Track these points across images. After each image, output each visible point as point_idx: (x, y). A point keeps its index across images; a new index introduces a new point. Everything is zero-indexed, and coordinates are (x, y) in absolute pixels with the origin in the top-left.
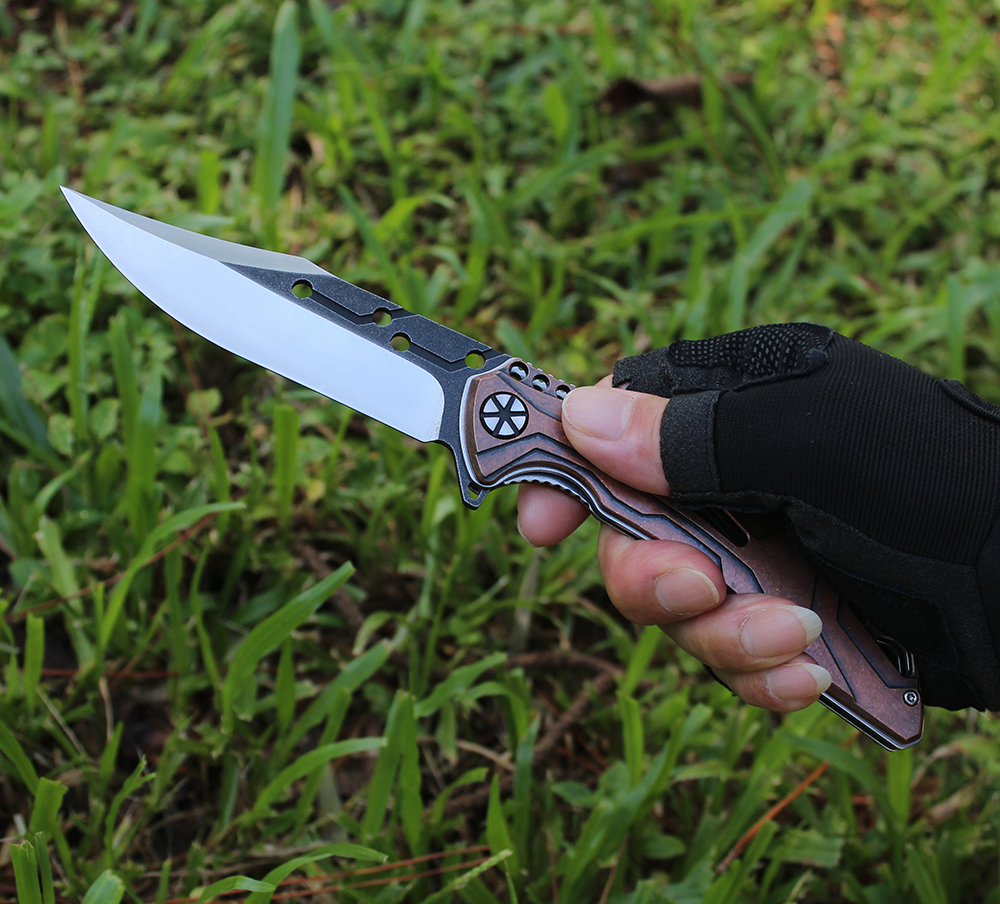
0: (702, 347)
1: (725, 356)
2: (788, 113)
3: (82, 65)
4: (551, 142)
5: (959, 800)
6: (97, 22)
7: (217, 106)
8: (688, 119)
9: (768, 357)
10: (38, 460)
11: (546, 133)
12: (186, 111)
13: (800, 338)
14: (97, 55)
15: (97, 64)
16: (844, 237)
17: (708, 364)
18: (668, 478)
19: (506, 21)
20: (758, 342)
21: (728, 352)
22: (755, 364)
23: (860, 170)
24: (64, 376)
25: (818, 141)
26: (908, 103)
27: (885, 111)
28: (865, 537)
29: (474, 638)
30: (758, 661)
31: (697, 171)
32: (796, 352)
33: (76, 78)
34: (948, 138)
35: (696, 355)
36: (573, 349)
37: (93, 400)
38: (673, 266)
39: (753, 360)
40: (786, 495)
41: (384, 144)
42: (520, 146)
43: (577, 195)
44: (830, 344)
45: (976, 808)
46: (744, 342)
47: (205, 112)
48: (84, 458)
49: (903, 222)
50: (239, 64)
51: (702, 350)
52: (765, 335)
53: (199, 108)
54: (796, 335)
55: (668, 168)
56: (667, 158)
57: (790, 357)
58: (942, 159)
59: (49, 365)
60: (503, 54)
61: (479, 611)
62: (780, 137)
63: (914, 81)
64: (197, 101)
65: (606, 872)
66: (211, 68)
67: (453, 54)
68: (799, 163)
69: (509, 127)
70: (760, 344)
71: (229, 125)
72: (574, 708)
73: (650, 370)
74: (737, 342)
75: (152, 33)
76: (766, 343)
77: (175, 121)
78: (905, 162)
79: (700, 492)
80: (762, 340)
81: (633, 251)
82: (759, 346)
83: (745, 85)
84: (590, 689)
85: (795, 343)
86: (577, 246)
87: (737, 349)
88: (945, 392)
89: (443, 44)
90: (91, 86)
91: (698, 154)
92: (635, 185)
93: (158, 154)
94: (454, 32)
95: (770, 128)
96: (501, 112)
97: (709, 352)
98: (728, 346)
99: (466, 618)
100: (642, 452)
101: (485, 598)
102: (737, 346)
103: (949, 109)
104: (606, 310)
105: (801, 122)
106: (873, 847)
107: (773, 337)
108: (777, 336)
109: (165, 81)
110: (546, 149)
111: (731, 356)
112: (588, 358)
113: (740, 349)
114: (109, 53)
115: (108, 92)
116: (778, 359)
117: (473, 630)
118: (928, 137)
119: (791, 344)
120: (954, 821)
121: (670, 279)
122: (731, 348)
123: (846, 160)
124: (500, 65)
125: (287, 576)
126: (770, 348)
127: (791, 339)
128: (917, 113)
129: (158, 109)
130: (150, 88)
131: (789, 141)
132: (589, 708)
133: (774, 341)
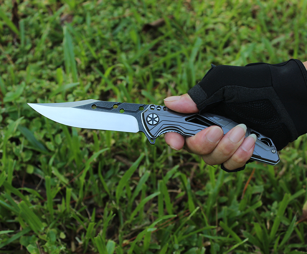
2: (185, 22)
3: (10, 55)
4: (134, 44)
5: (284, 169)
6: (10, 43)
7: (49, 57)
8: (162, 30)
10: (45, 154)
11: (131, 42)
12: (41, 60)
14: (13, 52)
15: (14, 54)
16: (208, 49)
19: (110, 17)
23: (207, 32)
24: (44, 132)
25: (194, 27)
26: (212, 13)
27: (207, 16)
29: (163, 166)
31: (170, 42)
33: (10, 59)
34: (224, 18)
36: (156, 93)
37: (54, 136)
38: (172, 66)
41: (94, 55)
42: (125, 47)
45: (288, 170)
47: (46, 59)
48: (57, 150)
49: (221, 42)
50: (50, 44)
53: (44, 58)
55: (162, 43)
56: (161, 41)
58: (224, 24)
59: (39, 131)
60: (112, 25)
61: (161, 160)
63: (211, 7)
64: (43, 57)
65: (215, 208)
66: (43, 47)
68: (192, 34)
69: (121, 43)
71: (54, 61)
72: (192, 175)
75: (25, 43)
77: (40, 63)
78: (216, 27)
81: (162, 66)
83: (173, 18)
84: (194, 169)
86: (148, 68)
90: (14, 60)
91: (168, 38)
93: (39, 72)
95: (182, 27)
96: (118, 40)
99: (159, 162)
101: (162, 156)
103: (222, 12)
104: (161, 81)
105: (189, 24)
106: (268, 185)
109: (33, 54)
110: (132, 46)
112: (161, 93)
114: (17, 50)
115: (20, 60)
117: (162, 164)
118: (219, 19)
120: (285, 174)
121: (173, 70)
123: (203, 30)
124: (113, 28)
125: (113, 164)
128: (215, 14)
129: (34, 61)
130: (30, 56)
131: (188, 28)
132: (195, 174)
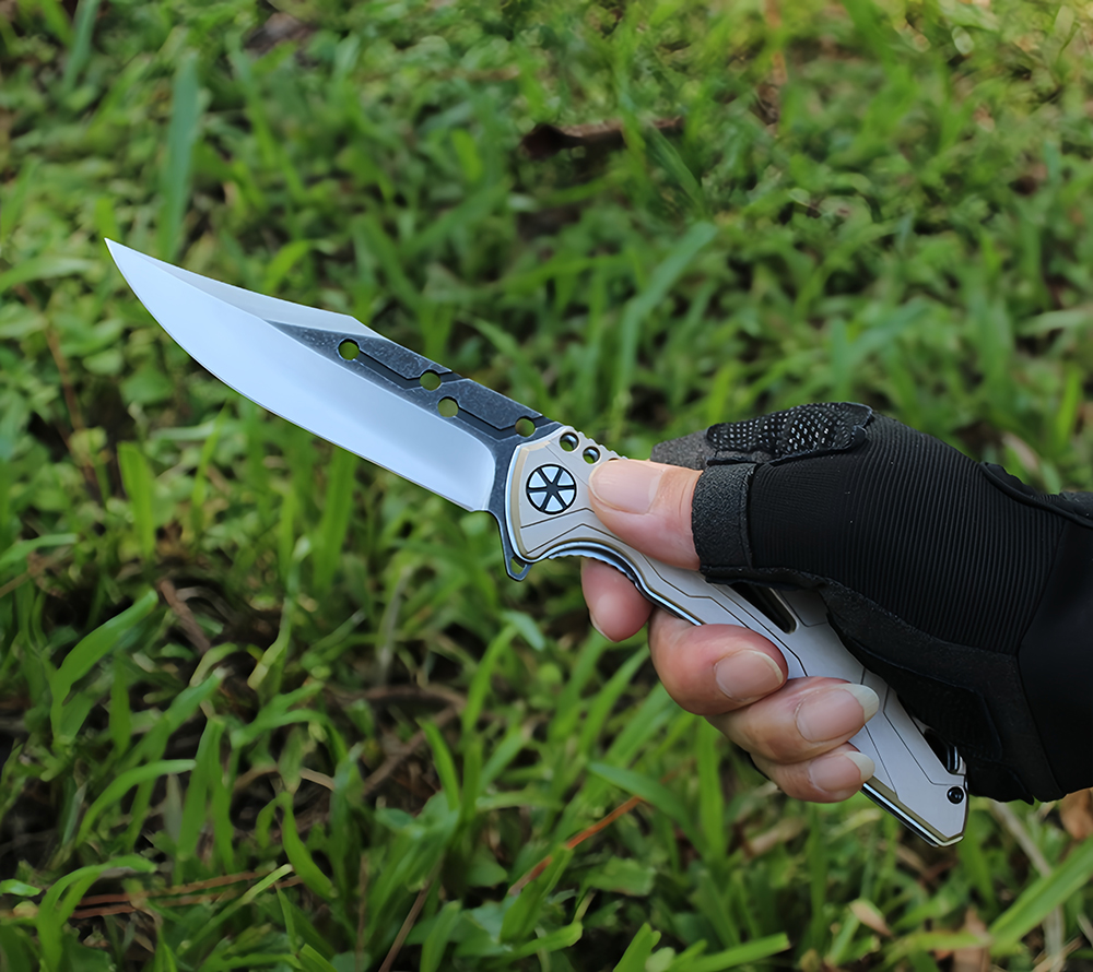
0: (741, 430)
1: (763, 438)
2: (718, 157)
3: (11, 111)
6: (28, 68)
7: (138, 151)
9: (806, 437)
12: (109, 156)
13: (839, 418)
14: (23, 103)
15: (23, 112)
16: (764, 282)
17: (746, 448)
18: (698, 551)
19: (440, 66)
20: (796, 422)
21: (766, 434)
22: (792, 445)
23: (785, 215)
25: (750, 182)
27: (822, 156)
28: (903, 623)
30: (815, 746)
32: (835, 433)
34: (882, 183)
35: (735, 439)
39: (791, 441)
40: (823, 576)
41: (297, 190)
42: (440, 192)
43: (489, 239)
44: (868, 423)
46: (783, 423)
47: (124, 158)
51: (741, 433)
52: (804, 415)
53: (120, 154)
54: (835, 415)
55: (587, 212)
57: (828, 437)
58: (874, 204)
60: (434, 98)
62: (707, 182)
66: (135, 115)
67: (387, 100)
68: (727, 208)
70: (799, 424)
71: (147, 172)
73: (688, 455)
74: (776, 423)
75: (80, 80)
76: (805, 424)
77: (95, 167)
78: (830, 206)
79: (731, 566)
80: (800, 421)
81: (541, 294)
82: (797, 427)
83: (676, 130)
85: (835, 423)
86: (488, 290)
87: (776, 430)
88: (985, 475)
89: (376, 90)
90: (19, 132)
92: (552, 230)
93: (74, 199)
94: (385, 76)
96: (425, 158)
97: (748, 435)
98: (766, 427)
100: (670, 525)
101: (339, 633)
102: (776, 427)
103: (881, 153)
105: (730, 166)
107: (812, 417)
108: (816, 416)
110: (461, 193)
111: (770, 437)
113: (779, 431)
114: (36, 101)
115: (33, 138)
116: (816, 440)
119: (830, 424)
121: (573, 324)
122: (769, 430)
124: (429, 110)
126: (809, 428)
127: (830, 419)
129: (81, 154)
130: (70, 135)
133: (812, 421)
